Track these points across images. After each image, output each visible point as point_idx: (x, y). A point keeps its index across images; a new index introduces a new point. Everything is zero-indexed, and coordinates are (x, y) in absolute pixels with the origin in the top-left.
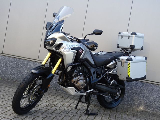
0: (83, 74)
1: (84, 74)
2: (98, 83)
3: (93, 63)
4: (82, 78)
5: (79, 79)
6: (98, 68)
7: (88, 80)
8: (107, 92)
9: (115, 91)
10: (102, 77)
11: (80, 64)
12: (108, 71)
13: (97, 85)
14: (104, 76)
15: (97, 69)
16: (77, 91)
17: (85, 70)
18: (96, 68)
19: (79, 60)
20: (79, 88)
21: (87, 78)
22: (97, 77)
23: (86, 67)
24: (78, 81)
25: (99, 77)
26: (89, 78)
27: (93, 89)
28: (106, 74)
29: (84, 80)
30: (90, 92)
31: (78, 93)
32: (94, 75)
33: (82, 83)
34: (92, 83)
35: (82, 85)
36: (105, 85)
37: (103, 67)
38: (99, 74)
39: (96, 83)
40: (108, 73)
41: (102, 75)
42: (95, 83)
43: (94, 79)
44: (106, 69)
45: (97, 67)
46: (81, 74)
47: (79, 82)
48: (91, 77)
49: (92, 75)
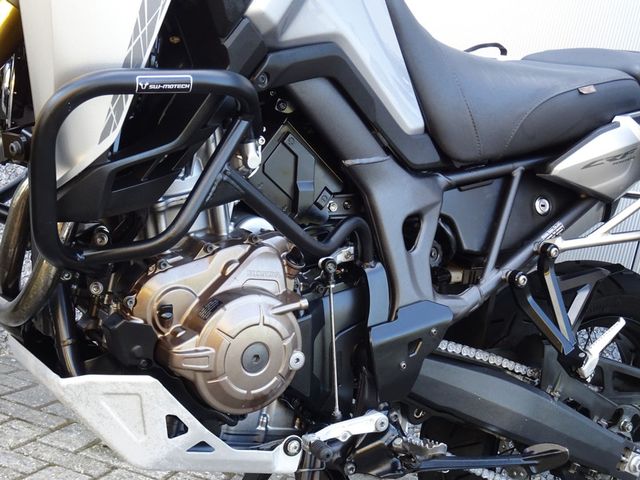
0: (281, 227)
1: (301, 232)
2: (444, 346)
3: (409, 118)
4: (267, 269)
5: (223, 278)
6: (459, 186)
7: (338, 304)
8: (538, 449)
9: (606, 432)
10: (491, 278)
11: (247, 84)
12: (559, 226)
13: (430, 369)
14: (514, 273)
15: (449, 187)
16: (197, 430)
17: (315, 183)
18: (442, 179)
19: (228, 43)
20: (218, 390)
21: (325, 282)
22: (442, 283)
23: (329, 153)
24: (213, 301)
25: (456, 276)
26: (353, 277)
27: (388, 410)
28: (544, 255)
29: (287, 298)
30: (355, 438)
31: (202, 446)
32: (415, 253)
33: (264, 334)
34: (377, 339)
35: (256, 359)
36: (519, 368)
37: (507, 178)
38: (470, 242)
39: (421, 346)
40: (560, 243)
41: (499, 264)
42: (411, 343)
43: (405, 295)
44: (542, 206)
45: (447, 163)
46: (255, 224)
47: (225, 320)
48: (375, 276)
49: (381, 256)
